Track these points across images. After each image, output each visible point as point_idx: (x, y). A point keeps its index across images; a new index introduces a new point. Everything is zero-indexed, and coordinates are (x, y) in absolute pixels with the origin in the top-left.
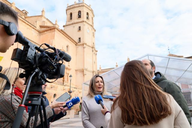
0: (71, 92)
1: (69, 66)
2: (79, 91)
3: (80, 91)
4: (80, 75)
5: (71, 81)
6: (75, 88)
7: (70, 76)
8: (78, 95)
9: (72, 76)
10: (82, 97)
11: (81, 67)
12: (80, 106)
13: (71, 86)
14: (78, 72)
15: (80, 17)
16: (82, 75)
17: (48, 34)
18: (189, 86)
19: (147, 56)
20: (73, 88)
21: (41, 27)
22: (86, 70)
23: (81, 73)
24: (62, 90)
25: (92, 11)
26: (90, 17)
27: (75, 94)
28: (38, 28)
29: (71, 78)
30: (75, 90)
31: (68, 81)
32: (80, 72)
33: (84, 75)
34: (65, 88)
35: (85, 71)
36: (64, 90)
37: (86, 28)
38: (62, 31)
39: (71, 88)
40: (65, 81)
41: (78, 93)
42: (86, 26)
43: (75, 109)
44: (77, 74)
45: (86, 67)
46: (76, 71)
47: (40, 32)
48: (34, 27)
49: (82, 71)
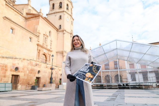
1: (51, 48)
2: (59, 69)
3: (60, 69)
4: (60, 56)
5: (52, 60)
6: (55, 66)
7: (52, 56)
8: (58, 72)
9: (54, 56)
10: (61, 74)
11: (61, 50)
12: (59, 81)
13: (53, 65)
14: (58, 54)
15: (61, 7)
16: (62, 56)
17: (33, 21)
18: (147, 66)
19: (116, 41)
20: (54, 67)
21: (27, 14)
22: (65, 52)
23: (61, 55)
24: (45, 67)
25: (71, 2)
26: (70, 8)
27: (56, 71)
28: (25, 15)
29: (53, 57)
30: (56, 68)
32: (60, 54)
33: (63, 56)
34: (47, 66)
35: (64, 53)
36: (47, 67)
37: (66, 17)
38: (45, 19)
40: (47, 61)
41: (58, 70)
42: (66, 15)
43: (55, 83)
44: (57, 56)
45: (65, 50)
46: (57, 52)
47: (26, 19)
48: (21, 14)
49: (62, 53)
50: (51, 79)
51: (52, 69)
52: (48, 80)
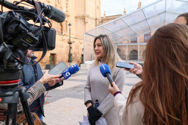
0: (71, 43)
1: (67, 12)
2: (79, 41)
3: (81, 41)
4: (80, 22)
5: (70, 30)
6: (75, 38)
7: (69, 25)
8: (79, 46)
9: (71, 25)
10: (83, 49)
11: (81, 14)
12: (81, 58)
13: (71, 36)
14: (78, 19)
16: (83, 23)
19: (165, 0)
20: (73, 39)
22: (88, 17)
23: (82, 21)
24: (60, 40)
27: (76, 45)
29: (70, 27)
30: (75, 40)
31: (67, 29)
32: (81, 19)
33: (85, 23)
34: (64, 38)
35: (86, 18)
36: (63, 40)
39: (71, 38)
40: (63, 31)
41: (79, 43)
43: (76, 61)
44: (77, 22)
45: (87, 13)
46: (76, 18)
49: (83, 18)
50: (70, 55)
51: (70, 43)
52: (67, 57)
